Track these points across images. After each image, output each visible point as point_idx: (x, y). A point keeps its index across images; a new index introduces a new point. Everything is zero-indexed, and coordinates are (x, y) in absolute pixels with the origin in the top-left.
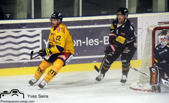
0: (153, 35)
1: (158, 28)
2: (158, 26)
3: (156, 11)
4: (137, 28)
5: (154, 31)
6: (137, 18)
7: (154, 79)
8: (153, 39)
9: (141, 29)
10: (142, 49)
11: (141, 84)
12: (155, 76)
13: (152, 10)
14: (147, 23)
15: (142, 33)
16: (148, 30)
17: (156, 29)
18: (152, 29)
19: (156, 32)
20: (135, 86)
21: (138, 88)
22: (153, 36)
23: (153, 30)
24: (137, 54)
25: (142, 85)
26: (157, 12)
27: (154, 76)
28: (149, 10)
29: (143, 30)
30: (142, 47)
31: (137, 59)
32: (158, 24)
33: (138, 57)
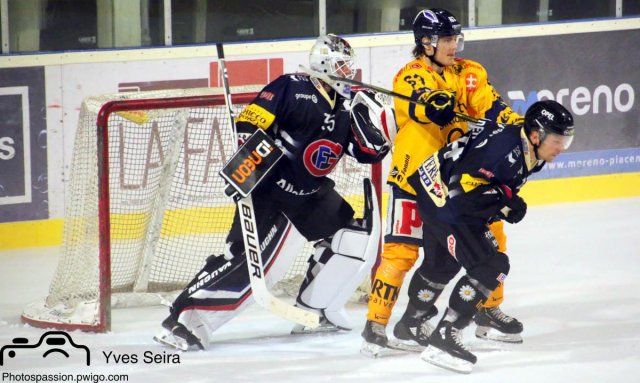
0: (101, 128)
1: (118, 105)
2: (117, 96)
3: (110, 46)
4: (44, 106)
5: (102, 114)
6: (41, 70)
9: (60, 110)
10: (63, 180)
11: (60, 307)
13: (94, 41)
14: (79, 87)
15: (62, 121)
16: (83, 111)
17: (110, 108)
18: (97, 109)
19: (109, 119)
20: (38, 312)
21: (51, 321)
22: (101, 133)
23: (100, 112)
24: (47, 199)
25: (64, 311)
26: (113, 48)
28: (83, 40)
29: (65, 111)
30: (63, 174)
31: (46, 216)
32: (120, 91)
33: (51, 209)
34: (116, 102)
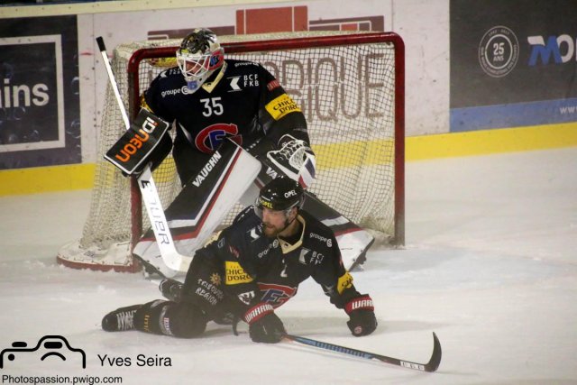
0: (132, 76)
1: (148, 52)
2: (147, 44)
4: (77, 53)
5: (133, 61)
6: (74, 18)
7: (130, 149)
8: (132, 90)
9: (92, 57)
10: (95, 126)
11: (94, 248)
12: (141, 144)
14: (110, 35)
15: (93, 69)
16: (115, 59)
17: (140, 55)
18: (129, 56)
19: (140, 66)
20: (73, 253)
21: (85, 262)
22: (132, 81)
23: (131, 59)
24: (80, 144)
25: (98, 252)
27: (137, 141)
29: (97, 58)
30: (95, 120)
31: (79, 160)
32: (150, 39)
33: (84, 153)
34: (146, 50)
